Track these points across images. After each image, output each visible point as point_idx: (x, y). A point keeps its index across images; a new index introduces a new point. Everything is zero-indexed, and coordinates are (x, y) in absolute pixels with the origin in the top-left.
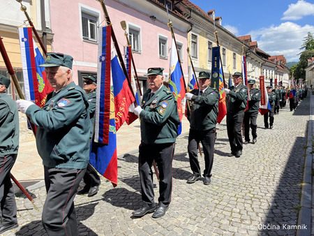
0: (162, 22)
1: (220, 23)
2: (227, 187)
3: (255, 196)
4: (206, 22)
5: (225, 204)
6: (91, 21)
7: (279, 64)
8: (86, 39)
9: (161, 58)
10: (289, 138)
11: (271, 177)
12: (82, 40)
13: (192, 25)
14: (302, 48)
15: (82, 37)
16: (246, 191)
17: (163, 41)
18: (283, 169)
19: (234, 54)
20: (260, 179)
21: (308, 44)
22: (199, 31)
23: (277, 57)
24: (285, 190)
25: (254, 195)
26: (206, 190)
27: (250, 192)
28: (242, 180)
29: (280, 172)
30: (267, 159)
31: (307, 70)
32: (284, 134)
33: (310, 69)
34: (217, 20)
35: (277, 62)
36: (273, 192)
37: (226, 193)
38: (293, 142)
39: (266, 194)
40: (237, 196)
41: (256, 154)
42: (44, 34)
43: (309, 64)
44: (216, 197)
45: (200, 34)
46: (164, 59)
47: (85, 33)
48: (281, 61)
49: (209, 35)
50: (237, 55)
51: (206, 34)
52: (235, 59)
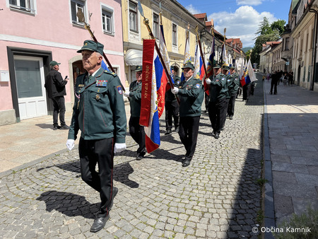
7: (235, 47)
14: (258, 33)
21: (263, 29)
23: (233, 40)
31: (261, 54)
33: (264, 53)
35: (233, 45)
43: (264, 49)
48: (237, 44)
49: (154, 6)
50: (191, 33)
51: (151, 3)
52: (188, 38)
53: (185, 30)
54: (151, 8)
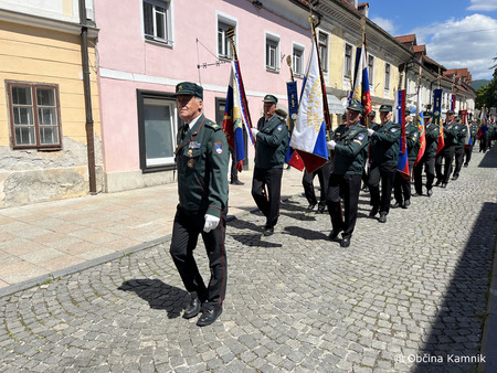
0: (272, 12)
1: (367, 13)
2: (370, 279)
3: (416, 295)
4: (344, 11)
5: (368, 305)
6: (157, 9)
7: (459, 83)
8: (149, 38)
9: (268, 70)
10: (472, 204)
11: (441, 266)
12: (144, 39)
13: (320, 16)
15: (143, 34)
16: (401, 287)
17: (272, 43)
18: (460, 254)
19: (388, 66)
20: (423, 268)
22: (332, 27)
23: (456, 71)
24: (463, 286)
25: (413, 293)
26: (337, 283)
27: (407, 289)
28: (394, 269)
29: (456, 258)
30: (435, 237)
32: (464, 198)
34: (361, 8)
35: (457, 80)
36: (444, 290)
37: (370, 289)
38: (477, 210)
39: (432, 292)
40: (386, 293)
41: (418, 229)
42: (84, 29)
44: (353, 295)
45: (332, 32)
46: (274, 72)
47: (148, 29)
48: (463, 78)
49: (347, 35)
50: (392, 66)
51: (343, 32)
52: (387, 73)
53: (384, 62)
54: (344, 38)
